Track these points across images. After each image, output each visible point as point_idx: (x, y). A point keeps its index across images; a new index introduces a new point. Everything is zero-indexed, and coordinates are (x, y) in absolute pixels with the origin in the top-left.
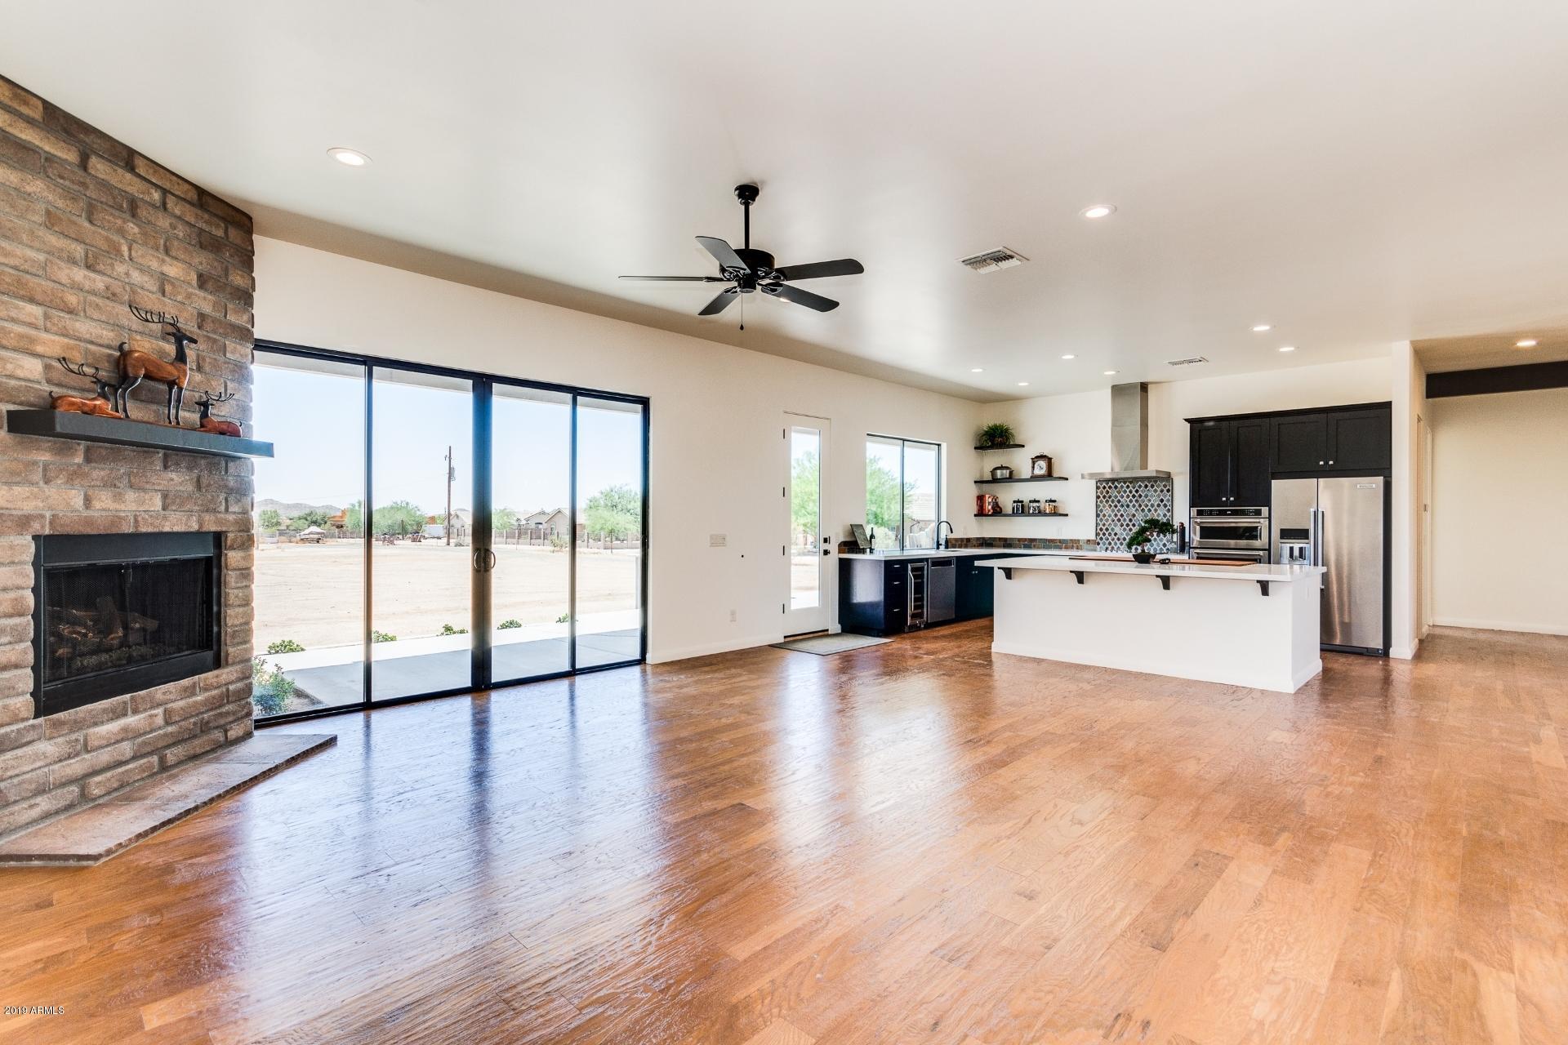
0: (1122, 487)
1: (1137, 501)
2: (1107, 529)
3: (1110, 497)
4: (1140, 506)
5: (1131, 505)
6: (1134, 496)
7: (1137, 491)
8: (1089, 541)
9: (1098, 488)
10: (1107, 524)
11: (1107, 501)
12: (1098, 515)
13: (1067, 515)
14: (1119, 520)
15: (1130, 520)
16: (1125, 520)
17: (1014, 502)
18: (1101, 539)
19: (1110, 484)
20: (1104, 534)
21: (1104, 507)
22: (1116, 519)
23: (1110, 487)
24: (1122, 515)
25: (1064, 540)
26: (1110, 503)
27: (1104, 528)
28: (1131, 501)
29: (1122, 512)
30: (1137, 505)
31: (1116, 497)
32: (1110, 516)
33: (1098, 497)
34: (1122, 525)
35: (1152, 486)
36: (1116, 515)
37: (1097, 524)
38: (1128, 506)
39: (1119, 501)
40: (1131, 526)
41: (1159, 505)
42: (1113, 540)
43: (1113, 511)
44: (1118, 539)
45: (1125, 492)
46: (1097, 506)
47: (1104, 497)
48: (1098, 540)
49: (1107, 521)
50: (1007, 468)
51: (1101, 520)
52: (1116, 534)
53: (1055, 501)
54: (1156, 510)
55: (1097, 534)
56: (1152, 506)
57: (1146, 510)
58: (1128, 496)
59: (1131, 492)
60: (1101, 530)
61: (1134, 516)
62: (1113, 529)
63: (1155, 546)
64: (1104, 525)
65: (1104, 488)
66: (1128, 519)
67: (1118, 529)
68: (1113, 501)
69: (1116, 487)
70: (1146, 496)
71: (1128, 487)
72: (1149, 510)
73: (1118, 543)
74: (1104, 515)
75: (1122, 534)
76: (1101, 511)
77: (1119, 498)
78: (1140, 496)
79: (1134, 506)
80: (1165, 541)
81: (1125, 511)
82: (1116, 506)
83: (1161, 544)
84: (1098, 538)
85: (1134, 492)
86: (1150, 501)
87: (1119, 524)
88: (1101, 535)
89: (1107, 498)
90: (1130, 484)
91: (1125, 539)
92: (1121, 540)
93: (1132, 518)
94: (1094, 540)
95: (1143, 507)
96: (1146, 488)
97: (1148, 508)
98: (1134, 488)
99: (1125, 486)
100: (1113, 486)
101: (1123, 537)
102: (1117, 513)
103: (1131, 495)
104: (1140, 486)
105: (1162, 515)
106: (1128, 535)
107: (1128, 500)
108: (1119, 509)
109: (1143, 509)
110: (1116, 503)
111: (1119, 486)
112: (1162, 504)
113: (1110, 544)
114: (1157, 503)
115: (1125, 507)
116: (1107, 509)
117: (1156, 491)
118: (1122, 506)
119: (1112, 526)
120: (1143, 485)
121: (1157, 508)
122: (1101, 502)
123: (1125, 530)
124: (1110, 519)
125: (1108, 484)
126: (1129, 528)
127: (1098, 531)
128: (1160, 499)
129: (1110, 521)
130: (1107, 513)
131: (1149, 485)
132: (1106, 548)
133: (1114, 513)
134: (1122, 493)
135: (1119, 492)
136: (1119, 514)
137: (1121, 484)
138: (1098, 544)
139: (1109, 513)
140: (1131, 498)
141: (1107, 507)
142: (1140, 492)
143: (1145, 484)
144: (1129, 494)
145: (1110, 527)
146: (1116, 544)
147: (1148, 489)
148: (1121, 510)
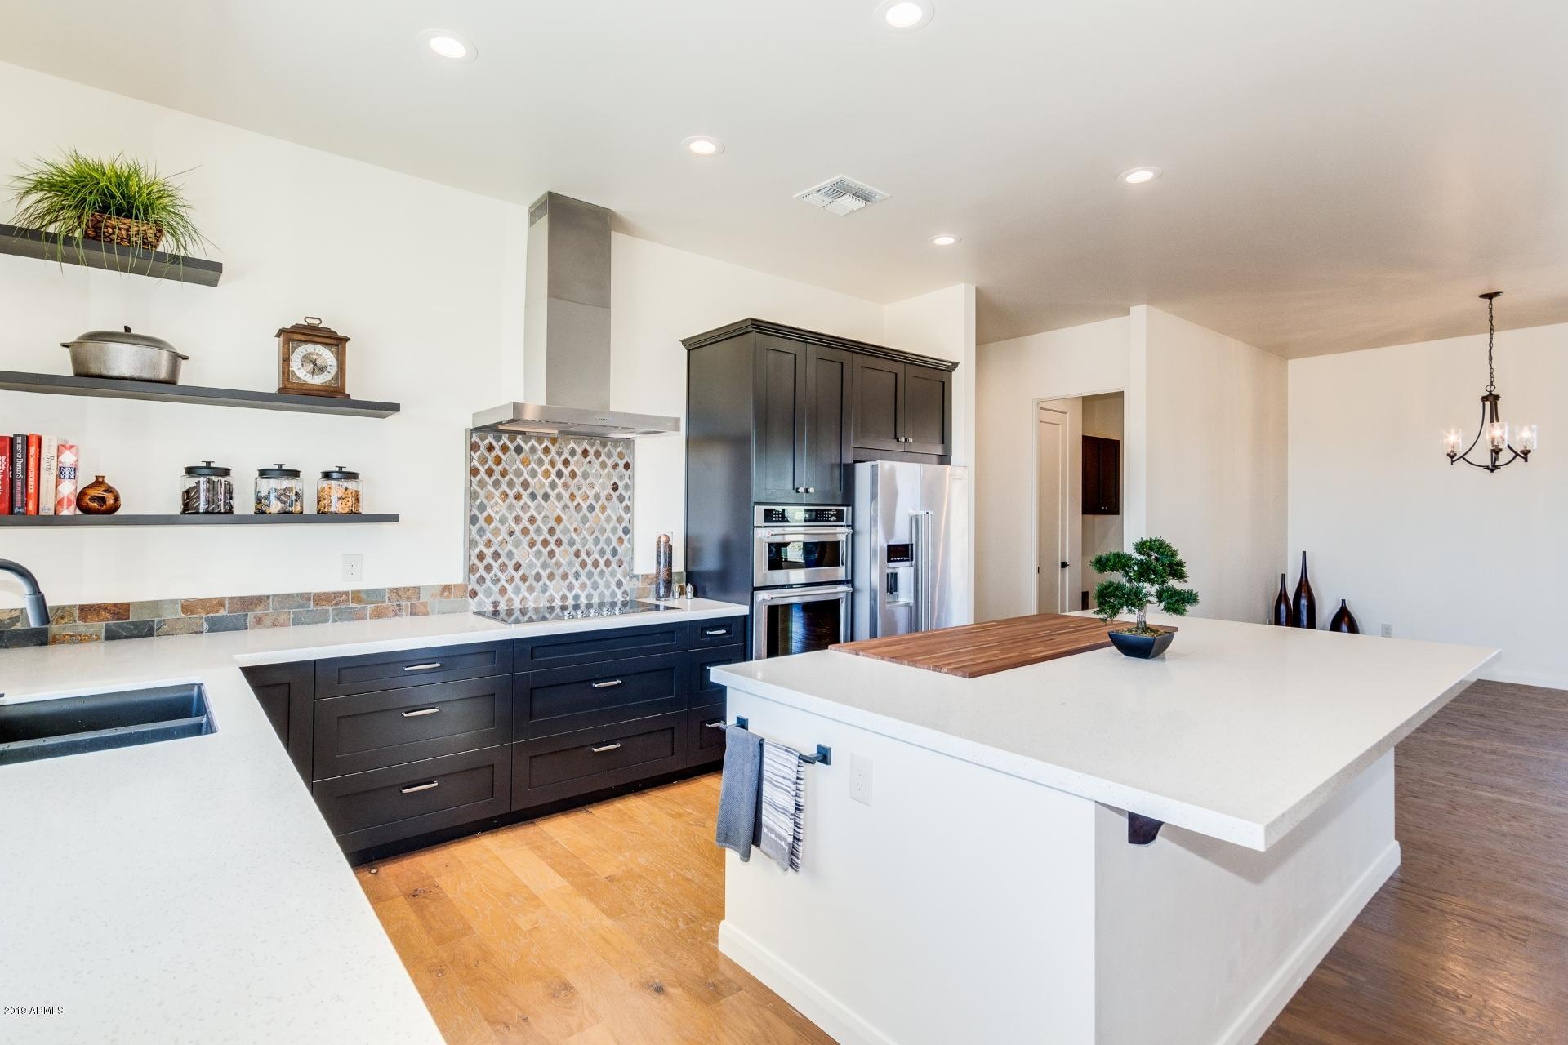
0: (533, 449)
1: (565, 485)
2: (496, 555)
3: (504, 473)
4: (572, 496)
5: (553, 494)
6: (560, 474)
7: (566, 463)
8: (447, 588)
9: (474, 447)
10: (496, 541)
11: (497, 484)
12: (473, 520)
13: (394, 518)
14: (525, 531)
15: (552, 531)
16: (538, 531)
17: (190, 471)
18: (481, 580)
19: (504, 439)
20: (488, 568)
21: (489, 497)
22: (517, 528)
23: (504, 449)
24: (532, 520)
25: (373, 592)
26: (504, 487)
27: (488, 552)
28: (553, 486)
29: (533, 512)
30: (566, 495)
31: (519, 473)
32: (503, 521)
33: (474, 472)
34: (532, 544)
35: (597, 454)
36: (518, 519)
37: (472, 543)
38: (546, 497)
39: (525, 485)
40: (552, 546)
41: (609, 498)
42: (511, 580)
43: (511, 507)
44: (524, 579)
45: (540, 462)
46: (472, 495)
47: (490, 472)
48: (473, 585)
49: (496, 532)
50: (151, 342)
51: (481, 531)
52: (517, 567)
53: (353, 476)
54: (603, 508)
55: (472, 569)
56: (597, 497)
57: (585, 506)
58: (547, 474)
59: (552, 464)
60: (481, 556)
61: (559, 520)
62: (510, 555)
63: (602, 588)
64: (488, 544)
65: (490, 448)
66: (545, 530)
67: (524, 555)
68: (511, 484)
69: (519, 450)
70: (585, 476)
71: (546, 450)
72: (591, 508)
73: (524, 587)
74: (489, 520)
75: (531, 565)
76: (482, 507)
77: (525, 476)
78: (573, 475)
79: (560, 498)
80: (619, 576)
81: (539, 508)
82: (518, 497)
83: (613, 582)
84: (474, 578)
85: (560, 466)
86: (592, 486)
87: (525, 540)
88: (482, 572)
89: (497, 475)
90: (550, 446)
91: (538, 577)
92: (531, 581)
93: (555, 526)
94: (461, 585)
95: (578, 500)
96: (585, 457)
97: (588, 503)
98: (560, 454)
99: (540, 448)
100: (512, 447)
101: (534, 573)
102: (522, 514)
103: (553, 471)
104: (573, 453)
105: (615, 518)
106: (545, 566)
107: (547, 483)
108: (525, 503)
109: (579, 504)
110: (518, 488)
111: (526, 447)
112: (615, 495)
113: (503, 591)
114: (606, 492)
115: (539, 498)
116: (496, 504)
117: (603, 465)
118: (533, 496)
119: (510, 547)
120: (579, 451)
121: (606, 503)
122: (482, 484)
123: (538, 554)
124: (504, 529)
125: (498, 439)
126: (548, 549)
127: (474, 560)
128: (612, 482)
129: (504, 535)
130: (497, 513)
131: (591, 451)
132: (494, 603)
133: (514, 514)
134: (533, 464)
135: (526, 463)
136: (525, 517)
137: (530, 443)
138: (474, 594)
139: (500, 514)
140: (553, 477)
141: (497, 499)
142: (572, 466)
143: (582, 448)
144: (550, 468)
145: (503, 549)
146: (517, 591)
147: (588, 459)
148: (529, 507)
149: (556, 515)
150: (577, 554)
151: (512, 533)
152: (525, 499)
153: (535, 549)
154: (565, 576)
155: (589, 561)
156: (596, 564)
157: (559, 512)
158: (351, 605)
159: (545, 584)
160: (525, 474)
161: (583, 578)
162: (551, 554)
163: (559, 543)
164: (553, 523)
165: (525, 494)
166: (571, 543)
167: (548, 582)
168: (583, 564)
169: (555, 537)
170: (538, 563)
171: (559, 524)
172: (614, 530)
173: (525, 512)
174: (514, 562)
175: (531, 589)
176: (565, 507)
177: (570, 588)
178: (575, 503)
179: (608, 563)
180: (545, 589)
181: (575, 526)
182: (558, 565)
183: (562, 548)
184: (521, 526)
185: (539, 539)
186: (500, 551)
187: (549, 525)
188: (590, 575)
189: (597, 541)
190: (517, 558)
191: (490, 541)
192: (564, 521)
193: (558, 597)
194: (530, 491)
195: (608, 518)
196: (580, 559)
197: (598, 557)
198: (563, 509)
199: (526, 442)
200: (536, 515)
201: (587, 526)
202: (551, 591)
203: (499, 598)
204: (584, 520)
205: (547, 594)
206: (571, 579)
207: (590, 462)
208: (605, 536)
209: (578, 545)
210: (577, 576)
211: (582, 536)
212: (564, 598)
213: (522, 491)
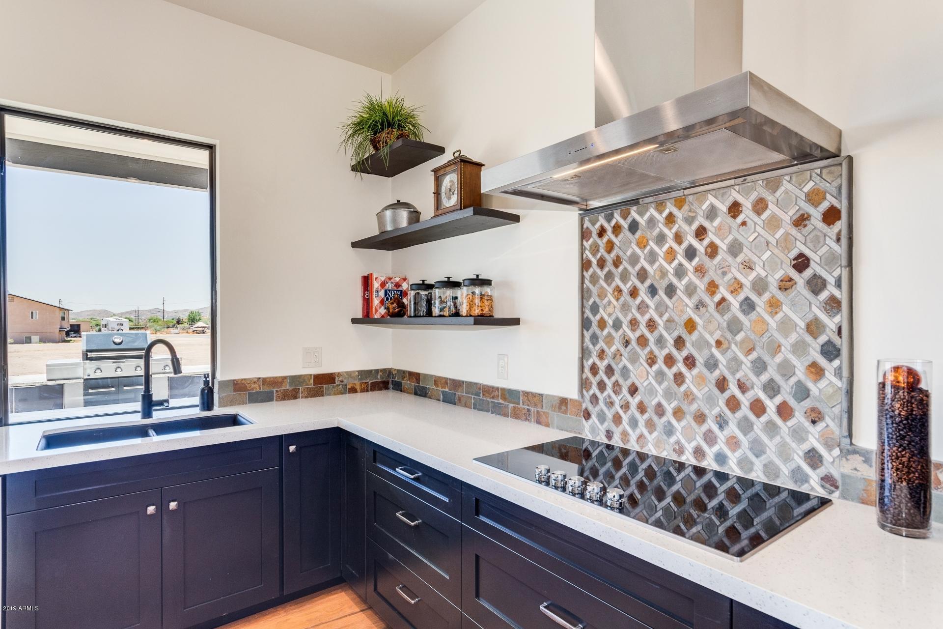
0: (652, 222)
1: (700, 270)
2: (610, 371)
3: (617, 263)
4: (712, 287)
5: (680, 285)
6: (691, 253)
7: (701, 233)
8: (564, 401)
9: (584, 235)
10: (609, 351)
11: (609, 277)
12: (585, 324)
13: (516, 322)
14: (642, 341)
15: (679, 343)
16: (660, 341)
17: (418, 286)
18: (594, 399)
19: (617, 217)
20: (602, 386)
21: (602, 295)
22: (633, 336)
23: (617, 229)
24: (651, 325)
25: (512, 392)
26: (618, 281)
27: (602, 365)
28: (680, 272)
29: (652, 313)
30: (701, 285)
31: (634, 260)
32: (617, 325)
33: (585, 265)
34: (652, 361)
35: (760, 206)
36: (634, 323)
37: (584, 353)
38: (671, 290)
39: (643, 275)
40: (680, 366)
41: (786, 284)
42: (626, 406)
43: (625, 308)
45: (661, 239)
46: (584, 294)
47: (602, 263)
48: (587, 404)
49: (609, 340)
50: (406, 205)
51: (595, 339)
52: (633, 390)
54: (774, 306)
55: (584, 384)
56: (760, 285)
57: (735, 302)
58: (671, 255)
59: (678, 238)
60: (594, 369)
61: (690, 326)
62: (625, 372)
63: (771, 454)
64: (602, 354)
65: (602, 232)
66: (670, 341)
67: (642, 375)
68: (625, 277)
69: (634, 227)
70: (735, 249)
71: (670, 219)
72: (748, 306)
74: (602, 324)
75: (652, 392)
76: (595, 309)
77: (643, 263)
78: (713, 250)
79: (690, 290)
81: (661, 309)
82: (634, 293)
84: (587, 395)
85: (690, 239)
86: (749, 266)
87: (643, 354)
88: (594, 389)
89: (609, 266)
90: (675, 211)
91: (660, 411)
92: (650, 414)
93: (685, 336)
94: (576, 401)
95: (723, 292)
96: (734, 217)
97: (741, 297)
98: (689, 221)
99: (661, 218)
100: (625, 224)
101: (654, 402)
102: (638, 316)
103: (680, 250)
104: (712, 213)
105: (802, 325)
106: (669, 395)
107: (670, 269)
108: (643, 302)
109: (723, 300)
110: (634, 281)
111: (642, 221)
112: (800, 280)
113: (617, 419)
114: (779, 275)
115: (661, 293)
116: (610, 303)
117: (773, 224)
118: (653, 291)
119: (625, 361)
120: (723, 208)
121: (780, 296)
122: (594, 279)
123: (660, 375)
124: (617, 335)
125: (609, 218)
126: (674, 369)
127: (587, 373)
128: (794, 253)
129: (617, 345)
130: (610, 315)
131: (747, 204)
132: (608, 432)
133: (629, 317)
134: (651, 243)
135: (642, 244)
136: (643, 320)
137: (648, 214)
138: (587, 415)
139: (613, 317)
140: (681, 258)
141: (610, 297)
142: (711, 237)
143: (729, 202)
144: (675, 246)
145: (617, 364)
146: (634, 423)
147: (740, 219)
148: (648, 306)
149: (685, 317)
150: (722, 384)
151: (627, 343)
152: (643, 295)
153: (655, 367)
154: (700, 418)
155: (745, 400)
156: (758, 408)
157: (690, 313)
158: (501, 401)
159: (669, 422)
160: (642, 260)
161: (733, 428)
162: (679, 378)
163: (690, 362)
164: (680, 331)
165: (643, 288)
166: (712, 365)
167: (674, 422)
168: (733, 404)
169: (685, 353)
170: (660, 390)
171: (690, 333)
172: (799, 348)
173: (643, 314)
174: (629, 382)
175: (650, 425)
176: (700, 305)
177: (710, 438)
178: (717, 298)
179: (784, 411)
180: (669, 431)
181: (717, 335)
182: (689, 396)
183: (695, 371)
184: (638, 333)
185: (661, 355)
186: (614, 366)
187: (676, 334)
188: (746, 426)
189: (760, 366)
190: (633, 378)
191: (603, 351)
192: (699, 328)
193: (689, 448)
194: (648, 283)
195: (786, 326)
196: (727, 394)
197: (762, 396)
198: (697, 308)
199: (641, 214)
200: (656, 318)
201: (739, 337)
202: (678, 436)
203: (613, 428)
204: (734, 327)
205: (673, 439)
206: (711, 424)
207: (744, 223)
208: (779, 359)
209: (722, 369)
210: (722, 423)
211: (729, 354)
212: (699, 452)
213: (638, 284)
